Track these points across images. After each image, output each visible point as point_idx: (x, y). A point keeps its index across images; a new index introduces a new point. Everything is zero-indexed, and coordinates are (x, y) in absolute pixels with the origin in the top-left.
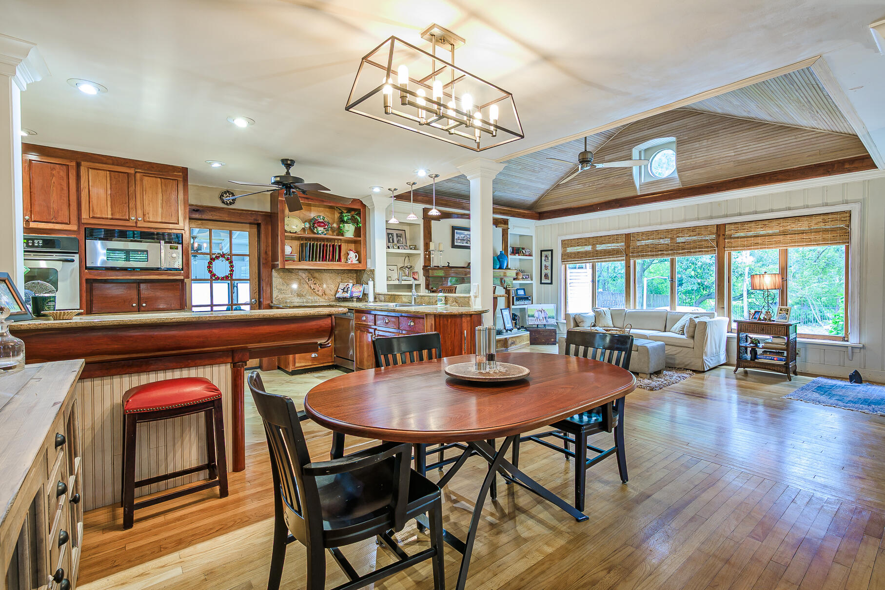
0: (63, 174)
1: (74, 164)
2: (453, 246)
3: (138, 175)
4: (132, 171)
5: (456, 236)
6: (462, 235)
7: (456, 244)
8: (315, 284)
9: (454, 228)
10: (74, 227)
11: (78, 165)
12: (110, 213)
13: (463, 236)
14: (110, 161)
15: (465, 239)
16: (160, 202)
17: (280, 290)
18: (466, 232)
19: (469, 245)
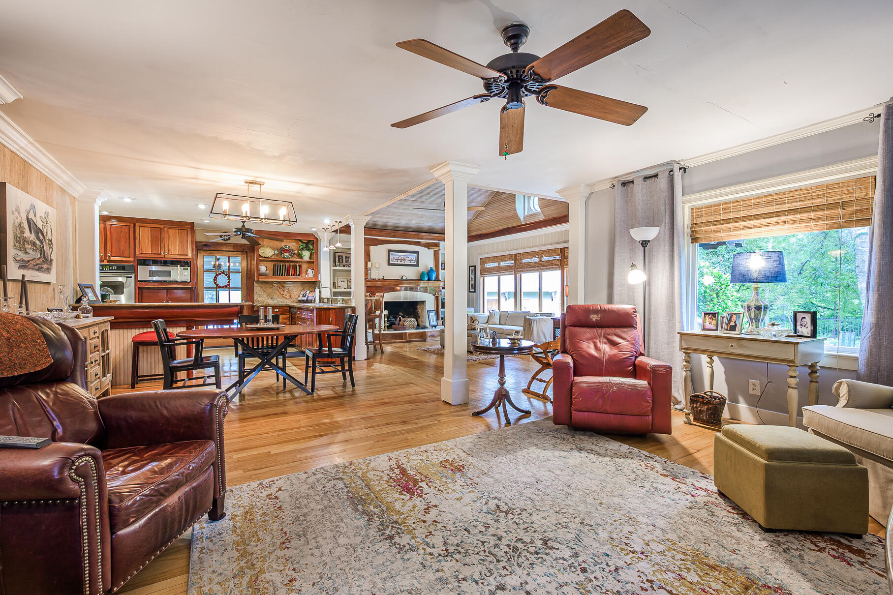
0: (127, 230)
1: (132, 225)
2: (389, 264)
3: (166, 228)
4: (162, 226)
5: (391, 257)
7: (391, 262)
8: (284, 291)
9: (389, 251)
10: (132, 259)
11: (134, 225)
12: (150, 250)
13: (397, 256)
14: (151, 222)
15: (399, 258)
16: (178, 243)
17: (259, 295)
18: (400, 254)
19: (403, 263)
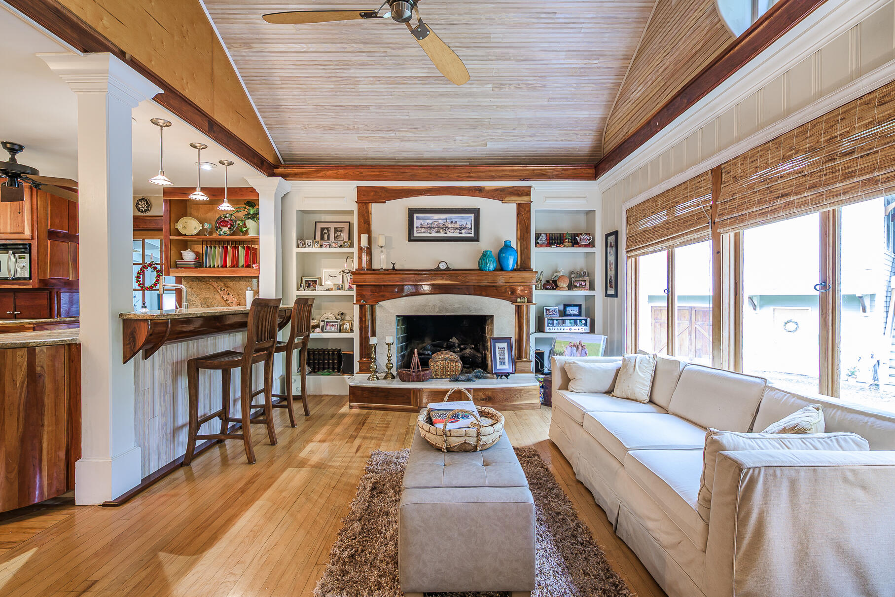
2: (411, 239)
5: (416, 223)
6: (428, 221)
7: (416, 234)
8: (228, 294)
9: (412, 212)
13: (430, 221)
15: (433, 226)
17: (189, 301)
18: (436, 216)
19: (442, 234)
